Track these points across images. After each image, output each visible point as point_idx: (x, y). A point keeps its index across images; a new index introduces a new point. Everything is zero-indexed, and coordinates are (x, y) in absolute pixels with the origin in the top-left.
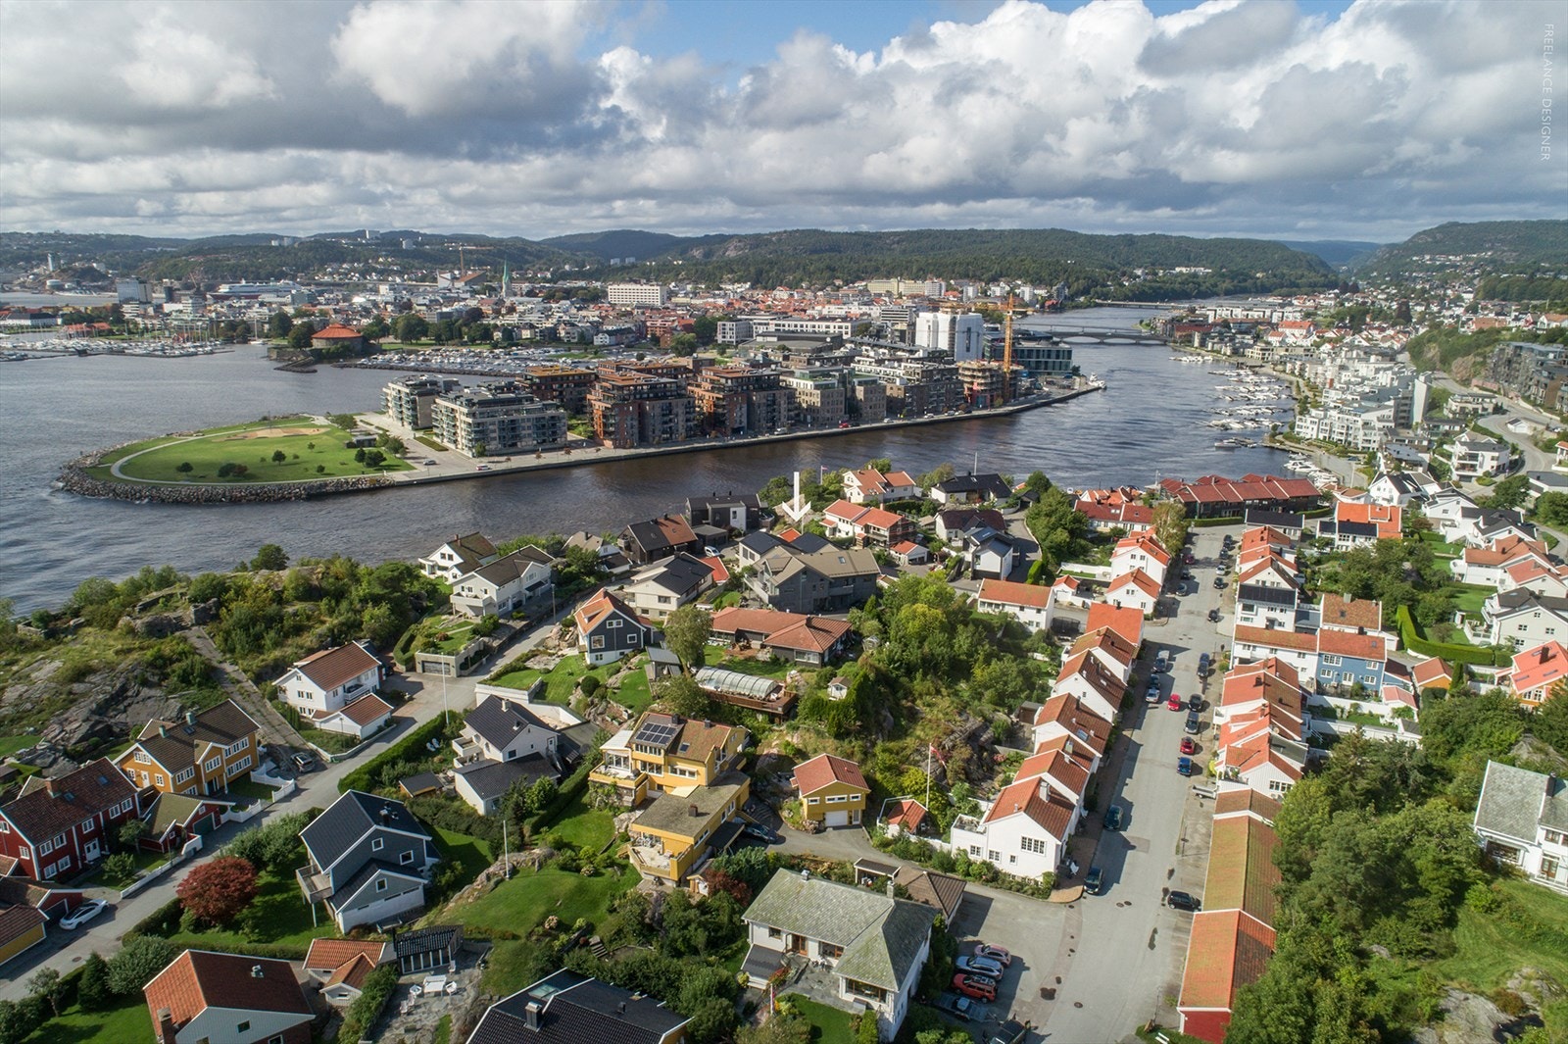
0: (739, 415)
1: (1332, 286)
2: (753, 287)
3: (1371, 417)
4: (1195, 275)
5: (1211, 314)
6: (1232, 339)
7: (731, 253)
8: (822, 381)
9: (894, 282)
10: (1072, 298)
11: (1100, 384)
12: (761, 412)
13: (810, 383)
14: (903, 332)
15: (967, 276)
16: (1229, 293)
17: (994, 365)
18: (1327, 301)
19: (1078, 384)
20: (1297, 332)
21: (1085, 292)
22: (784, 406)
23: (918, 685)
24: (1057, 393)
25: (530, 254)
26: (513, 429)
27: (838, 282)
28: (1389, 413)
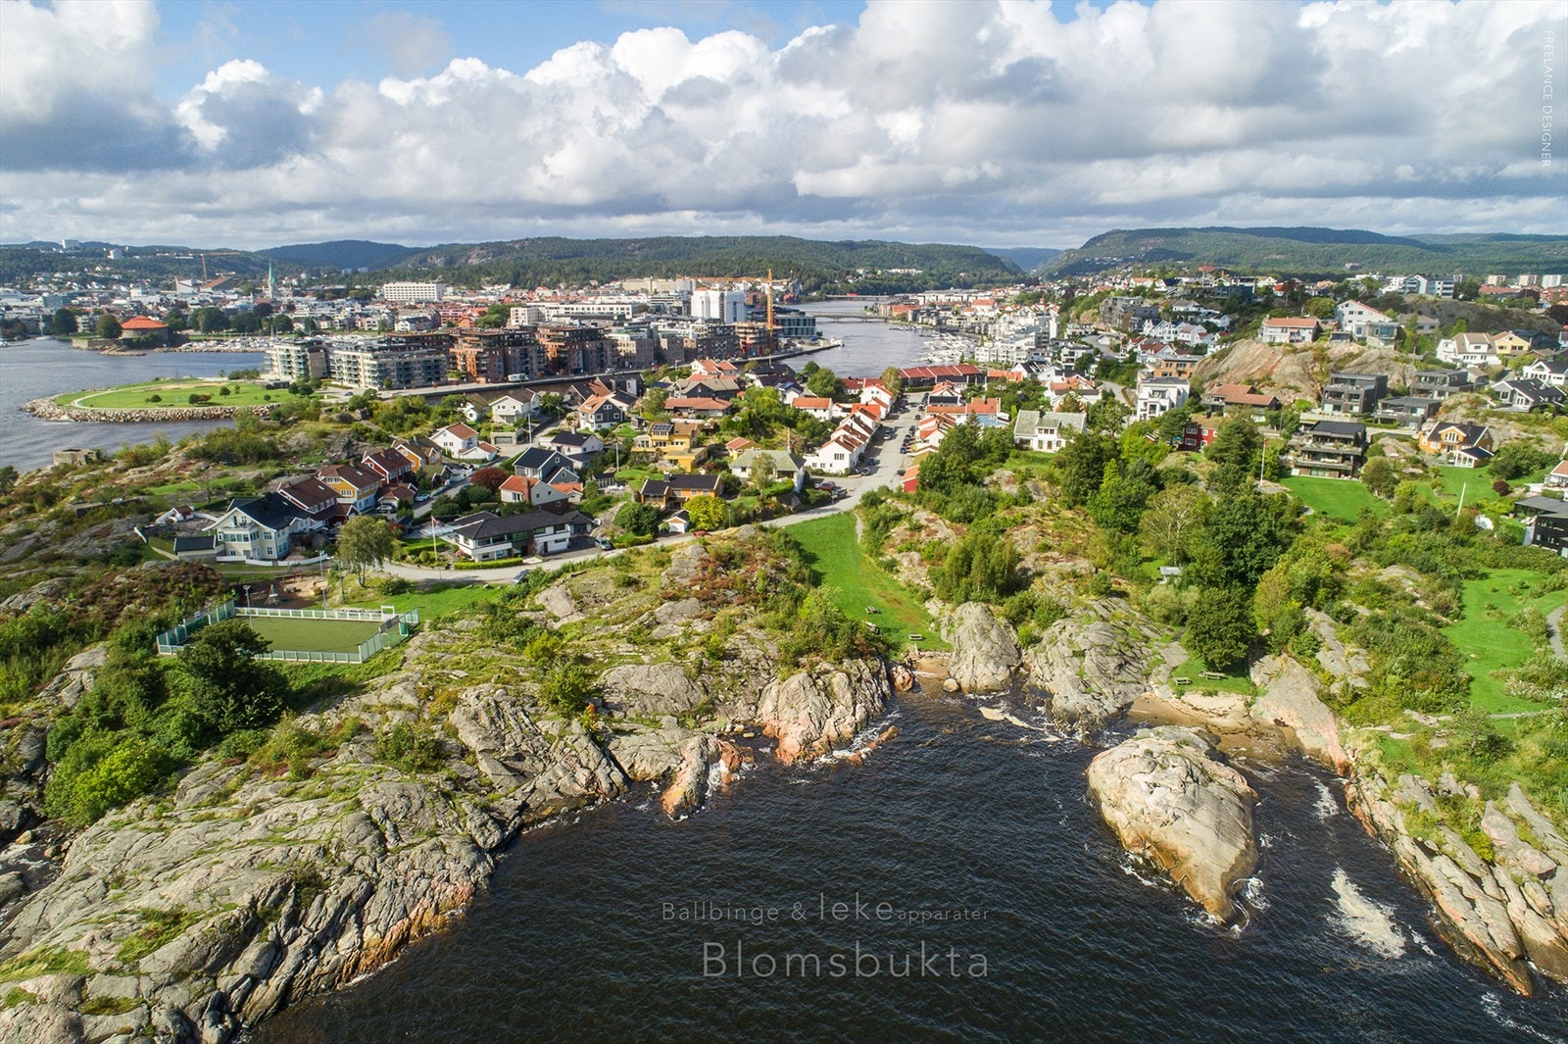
0: (577, 360)
1: (1019, 282)
2: (512, 287)
3: (1021, 343)
4: (909, 275)
5: (921, 300)
6: (937, 314)
7: (474, 261)
8: (634, 334)
9: (647, 281)
10: (805, 292)
11: (839, 342)
12: (594, 358)
13: (627, 336)
14: (679, 308)
15: (712, 275)
16: (936, 288)
17: (760, 325)
18: (1014, 292)
19: (822, 344)
20: (984, 307)
21: (816, 288)
22: (609, 353)
23: (773, 424)
24: (807, 348)
25: (254, 264)
26: (407, 369)
27: (594, 283)
28: (1032, 340)
